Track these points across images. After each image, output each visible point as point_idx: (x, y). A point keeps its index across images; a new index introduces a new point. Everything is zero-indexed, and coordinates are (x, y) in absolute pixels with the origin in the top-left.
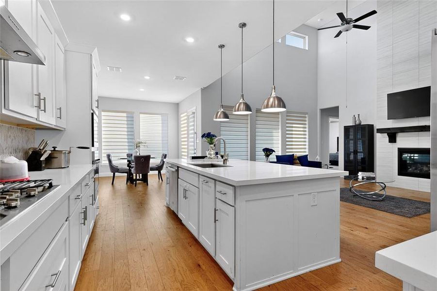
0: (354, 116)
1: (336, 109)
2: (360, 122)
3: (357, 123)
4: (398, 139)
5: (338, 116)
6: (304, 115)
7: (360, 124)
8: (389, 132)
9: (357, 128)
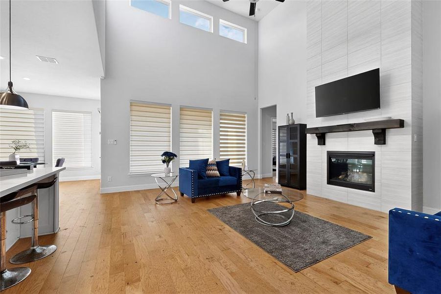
0: (288, 114)
1: (274, 107)
2: (294, 121)
3: (291, 122)
4: (327, 141)
5: (276, 117)
6: (243, 115)
7: (293, 124)
8: (317, 132)
9: (290, 128)
